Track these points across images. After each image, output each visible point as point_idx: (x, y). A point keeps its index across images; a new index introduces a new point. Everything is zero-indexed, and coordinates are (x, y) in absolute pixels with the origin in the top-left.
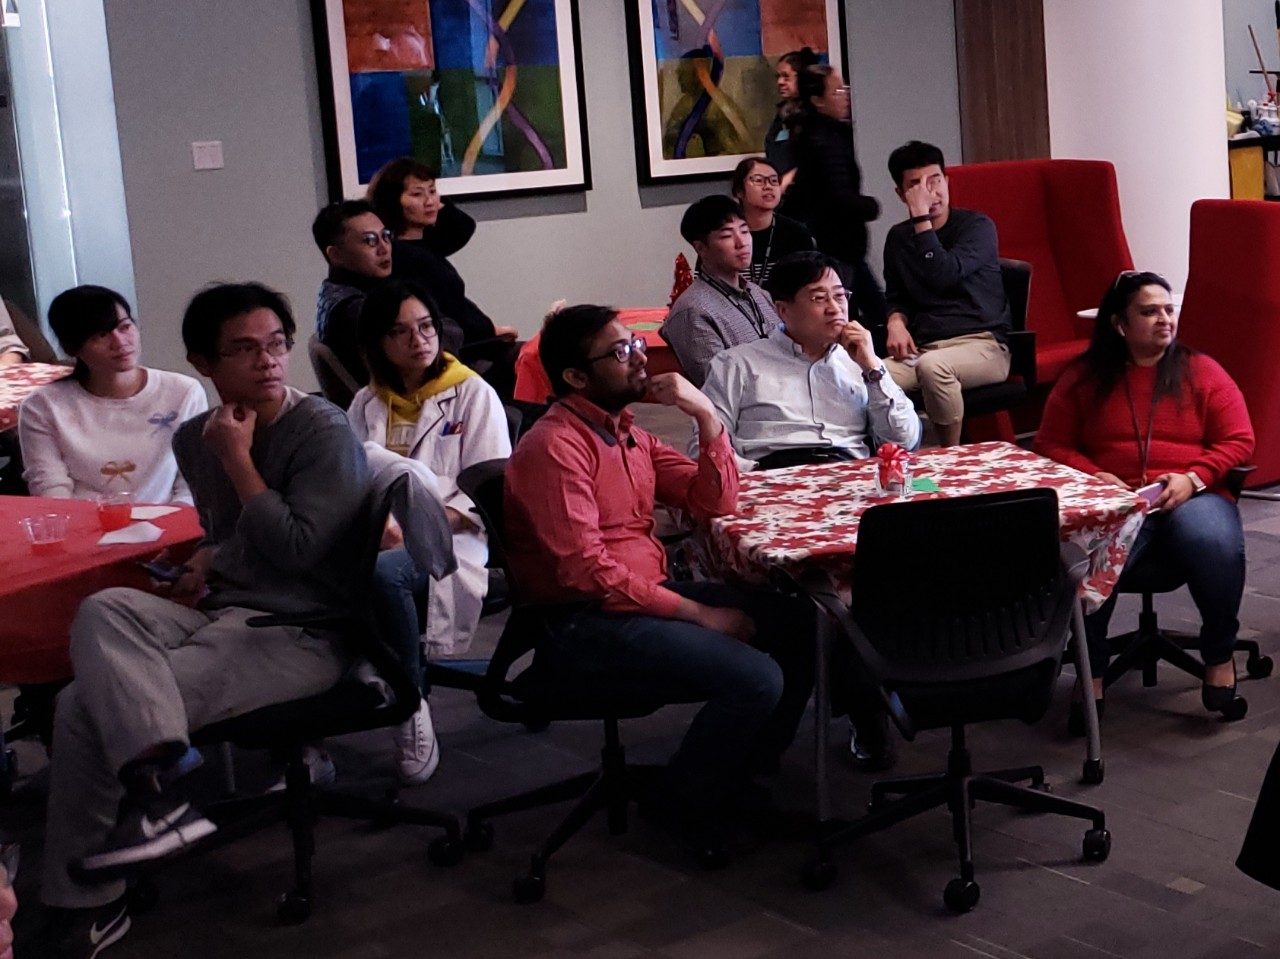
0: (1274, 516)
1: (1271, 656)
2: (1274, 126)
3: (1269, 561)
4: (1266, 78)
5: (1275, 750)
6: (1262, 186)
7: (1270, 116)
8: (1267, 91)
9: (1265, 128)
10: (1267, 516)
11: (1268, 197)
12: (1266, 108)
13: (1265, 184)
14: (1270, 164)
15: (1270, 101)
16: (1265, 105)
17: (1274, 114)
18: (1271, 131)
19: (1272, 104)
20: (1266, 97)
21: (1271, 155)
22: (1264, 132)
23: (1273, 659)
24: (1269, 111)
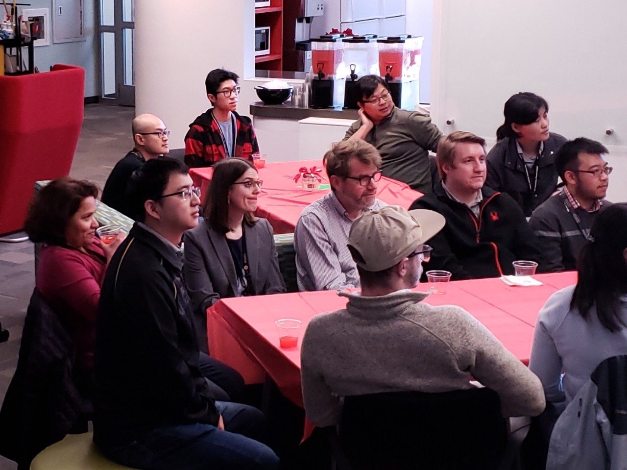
0: (10, 251)
1: (8, 329)
2: (10, 34)
3: (7, 276)
4: (5, 7)
5: (10, 382)
6: (3, 68)
7: (7, 28)
8: (6, 14)
9: (5, 35)
10: (6, 251)
11: (7, 73)
12: (5, 24)
13: (5, 66)
14: (8, 55)
15: (8, 20)
16: (5, 22)
17: (10, 27)
18: (8, 37)
19: (9, 21)
20: (5, 18)
21: (8, 50)
22: (4, 37)
23: (9, 331)
24: (7, 25)
